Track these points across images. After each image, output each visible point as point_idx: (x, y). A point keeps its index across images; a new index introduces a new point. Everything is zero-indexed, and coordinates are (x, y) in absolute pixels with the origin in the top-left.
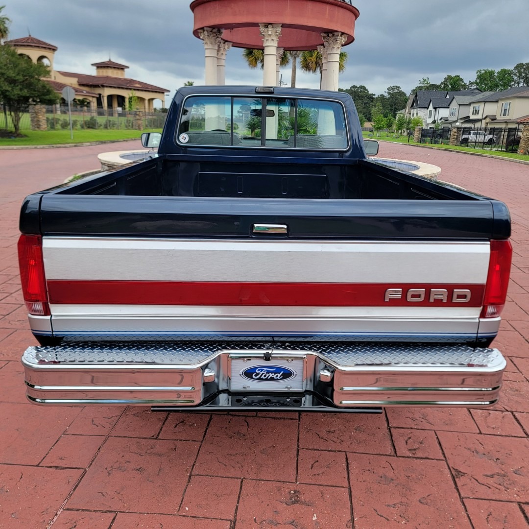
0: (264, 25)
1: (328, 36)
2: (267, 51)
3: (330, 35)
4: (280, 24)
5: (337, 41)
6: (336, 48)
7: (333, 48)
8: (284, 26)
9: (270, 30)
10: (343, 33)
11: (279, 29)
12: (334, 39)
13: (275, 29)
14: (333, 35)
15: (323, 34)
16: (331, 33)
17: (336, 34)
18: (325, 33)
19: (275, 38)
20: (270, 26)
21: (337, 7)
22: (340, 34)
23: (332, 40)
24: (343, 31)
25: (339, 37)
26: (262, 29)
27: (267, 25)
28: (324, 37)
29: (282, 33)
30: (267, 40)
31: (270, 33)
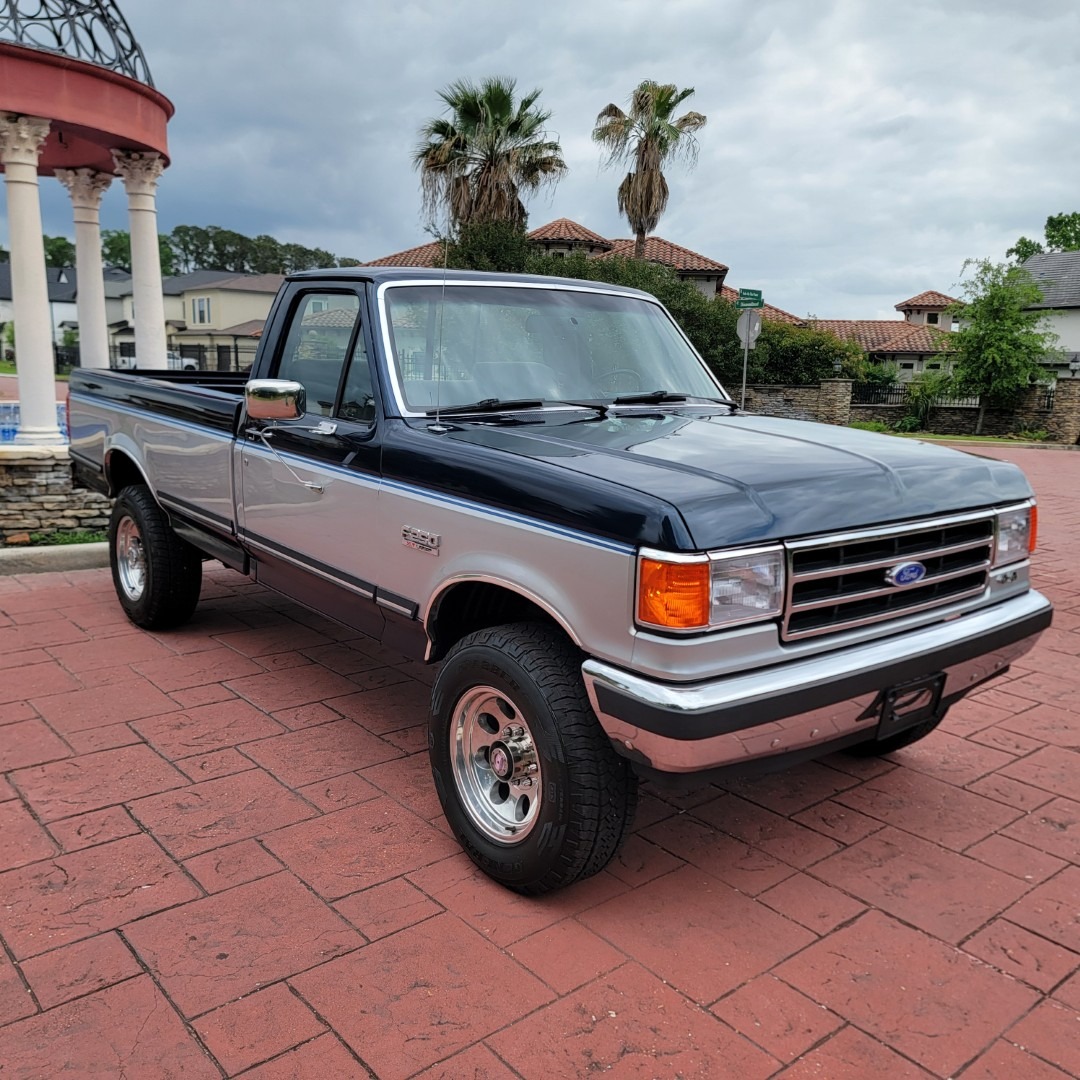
3: (135, 155)
4: (49, 119)
5: (149, 169)
6: (148, 185)
7: (144, 182)
8: (57, 126)
9: (24, 130)
11: (46, 131)
12: (143, 165)
13: (34, 129)
14: (141, 157)
15: (116, 152)
16: (136, 151)
17: (147, 155)
18: (122, 148)
19: (34, 148)
20: (22, 119)
22: (158, 155)
23: (140, 165)
27: (14, 117)
28: (119, 158)
30: (14, 149)
31: (24, 135)
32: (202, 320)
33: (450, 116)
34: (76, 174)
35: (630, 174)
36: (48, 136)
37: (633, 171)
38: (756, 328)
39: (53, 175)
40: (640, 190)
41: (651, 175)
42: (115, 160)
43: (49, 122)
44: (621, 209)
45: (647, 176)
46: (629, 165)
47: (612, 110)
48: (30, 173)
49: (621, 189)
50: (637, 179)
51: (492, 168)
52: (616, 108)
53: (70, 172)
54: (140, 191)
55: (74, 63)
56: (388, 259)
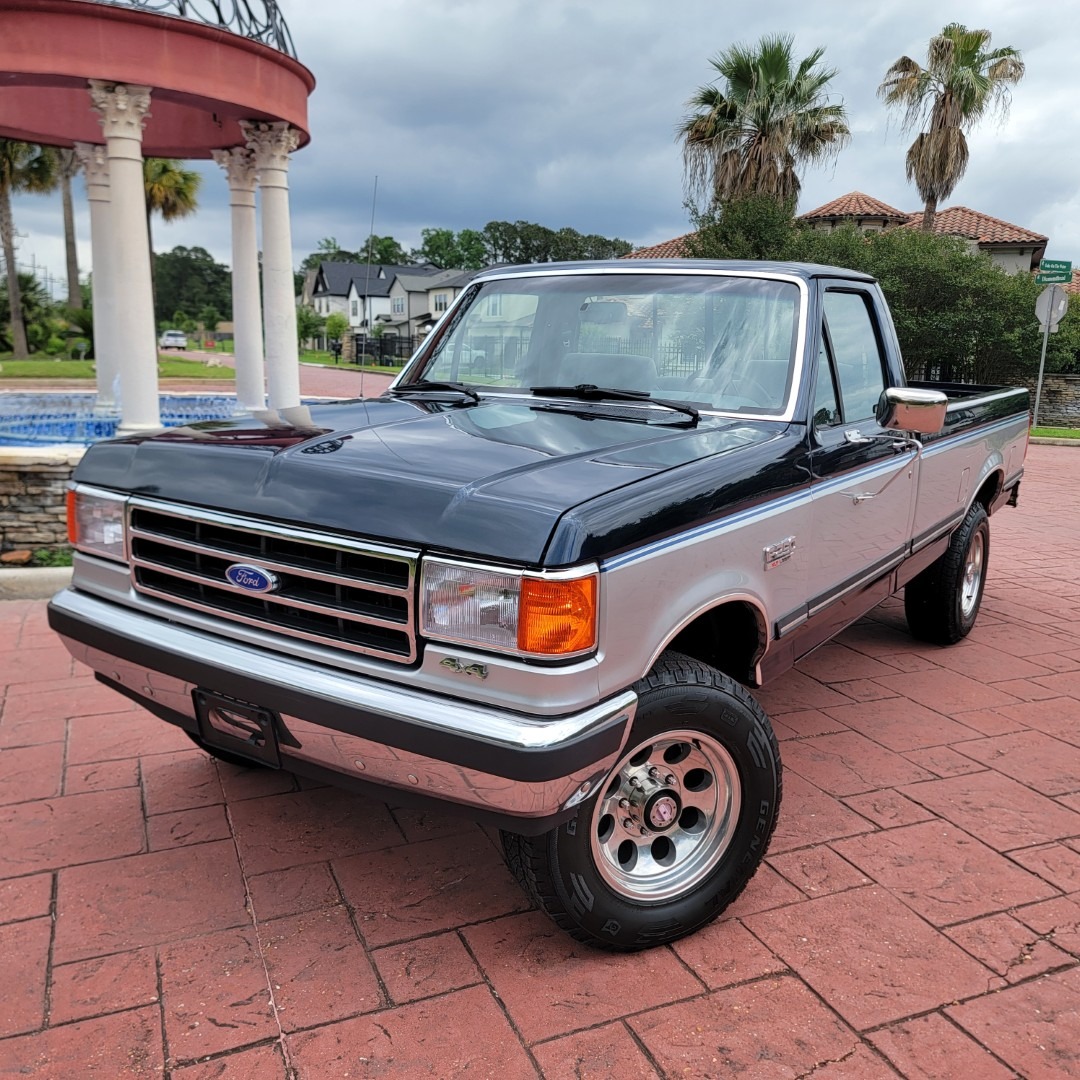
0: (101, 84)
1: (258, 128)
2: (115, 149)
3: (263, 127)
4: (148, 86)
5: (279, 141)
6: (278, 158)
7: (273, 156)
8: (158, 93)
9: (122, 100)
10: (292, 126)
11: (146, 101)
12: (272, 137)
13: (133, 99)
14: (270, 128)
15: (243, 124)
16: (264, 121)
17: (275, 125)
18: (250, 120)
19: (135, 120)
20: (119, 89)
21: (276, 67)
22: (286, 126)
23: (268, 138)
24: (293, 121)
25: (285, 133)
26: (97, 94)
27: (111, 86)
28: (247, 131)
29: (151, 108)
30: (114, 122)
31: (122, 106)
33: (722, 85)
34: (231, 154)
35: (922, 135)
36: (151, 106)
37: (927, 130)
38: (1061, 308)
39: (210, 157)
40: (932, 152)
41: (948, 135)
42: (244, 133)
43: (149, 90)
44: (910, 175)
45: (942, 137)
46: (923, 124)
47: (906, 64)
48: (134, 150)
49: (911, 152)
50: (930, 140)
51: (764, 138)
52: (910, 61)
53: (226, 153)
54: (269, 166)
55: (174, 23)
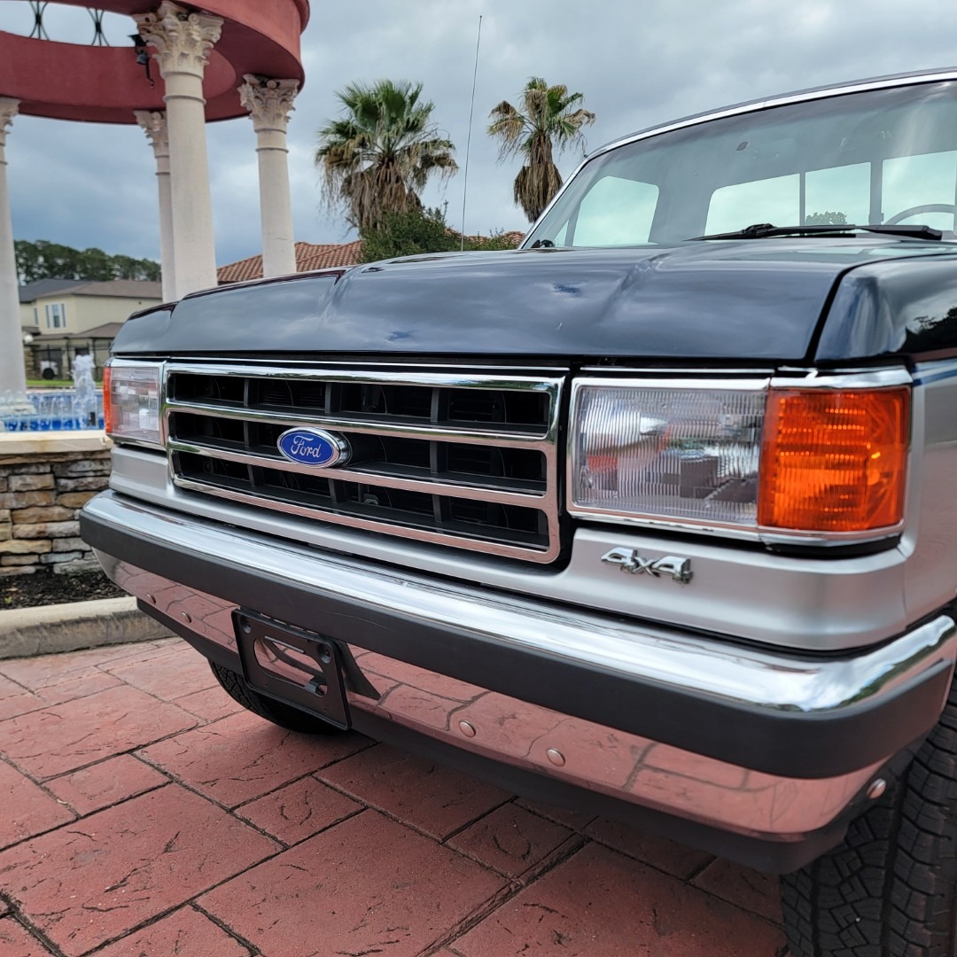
3: (271, 83)
5: (286, 100)
9: (195, 30)
11: (216, 34)
16: (271, 78)
17: (284, 83)
20: (193, 15)
26: (170, 19)
27: (186, 11)
32: (57, 324)
35: (524, 168)
37: (527, 164)
40: (536, 182)
41: (546, 168)
44: (516, 200)
45: (542, 169)
46: (521, 160)
47: (505, 108)
49: (517, 181)
50: (532, 171)
51: (390, 164)
52: (509, 105)
56: (252, 259)
